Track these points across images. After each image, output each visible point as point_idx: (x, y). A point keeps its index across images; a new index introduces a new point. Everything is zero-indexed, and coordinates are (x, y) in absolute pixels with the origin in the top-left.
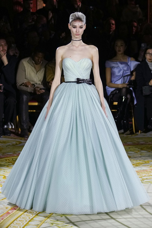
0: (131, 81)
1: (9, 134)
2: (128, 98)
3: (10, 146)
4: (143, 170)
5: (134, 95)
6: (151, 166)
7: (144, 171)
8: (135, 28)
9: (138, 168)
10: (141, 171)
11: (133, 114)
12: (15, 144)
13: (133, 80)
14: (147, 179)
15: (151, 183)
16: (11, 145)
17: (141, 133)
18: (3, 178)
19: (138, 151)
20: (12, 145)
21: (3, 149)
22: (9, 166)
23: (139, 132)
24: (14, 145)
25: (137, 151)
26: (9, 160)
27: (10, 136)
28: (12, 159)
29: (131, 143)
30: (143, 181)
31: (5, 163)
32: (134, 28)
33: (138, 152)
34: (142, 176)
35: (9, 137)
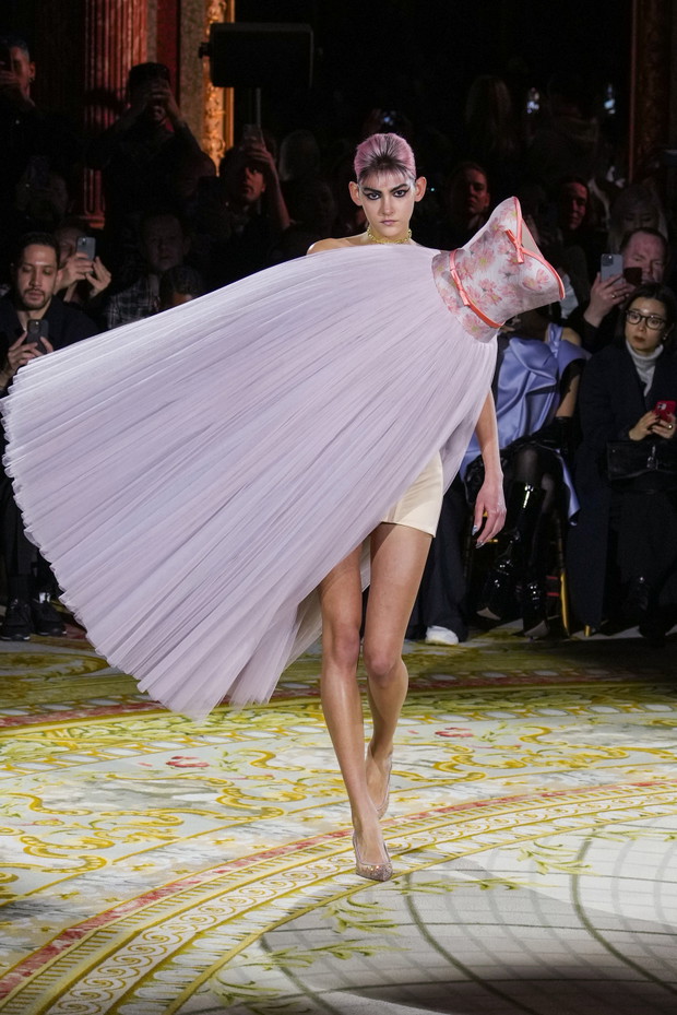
0: (556, 419)
1: (56, 630)
2: (544, 492)
3: (59, 678)
4: (601, 785)
5: (567, 481)
6: (631, 768)
7: (604, 788)
8: (579, 204)
9: (579, 774)
10: (591, 789)
11: (561, 557)
12: (83, 669)
13: (565, 418)
14: (615, 821)
15: (633, 839)
16: (63, 672)
17: (591, 634)
18: (32, 807)
19: (581, 709)
20: (69, 671)
21: (30, 690)
22: (56, 757)
23: (584, 629)
24: (77, 674)
25: (577, 708)
26: (57, 736)
27: (60, 635)
28: (69, 730)
29: (555, 674)
30: (598, 830)
31: (39, 746)
32: (576, 207)
33: (582, 712)
34: (595, 810)
35: (57, 639)
